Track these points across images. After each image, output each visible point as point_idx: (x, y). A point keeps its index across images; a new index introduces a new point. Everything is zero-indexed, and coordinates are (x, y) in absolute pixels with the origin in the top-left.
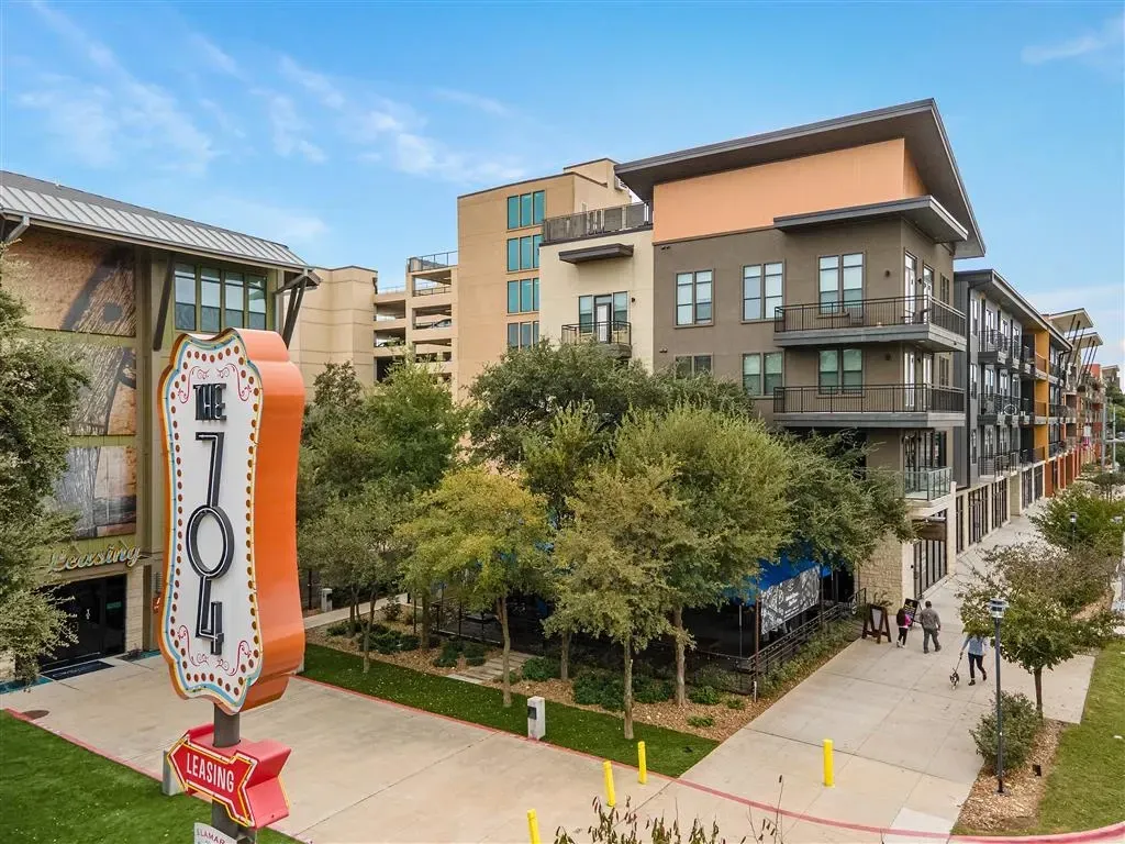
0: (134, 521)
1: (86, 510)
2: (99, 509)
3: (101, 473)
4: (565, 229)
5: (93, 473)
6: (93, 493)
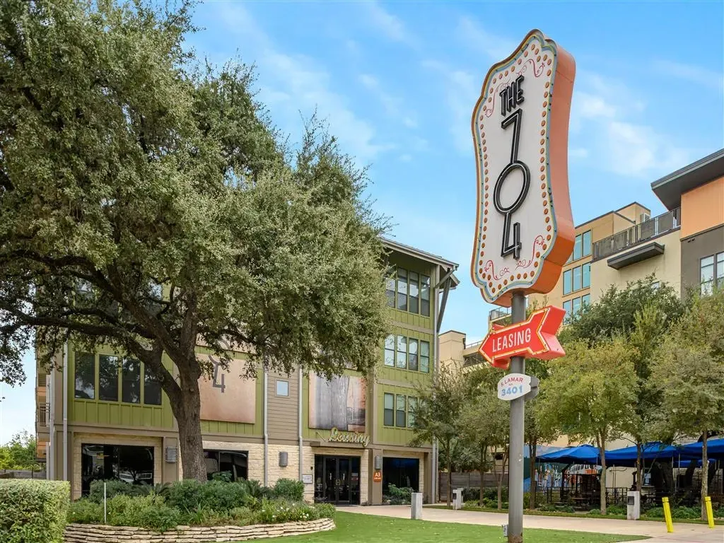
0: (364, 425)
1: (343, 414)
2: (348, 414)
3: (350, 392)
4: (610, 246)
5: (346, 392)
6: (346, 404)
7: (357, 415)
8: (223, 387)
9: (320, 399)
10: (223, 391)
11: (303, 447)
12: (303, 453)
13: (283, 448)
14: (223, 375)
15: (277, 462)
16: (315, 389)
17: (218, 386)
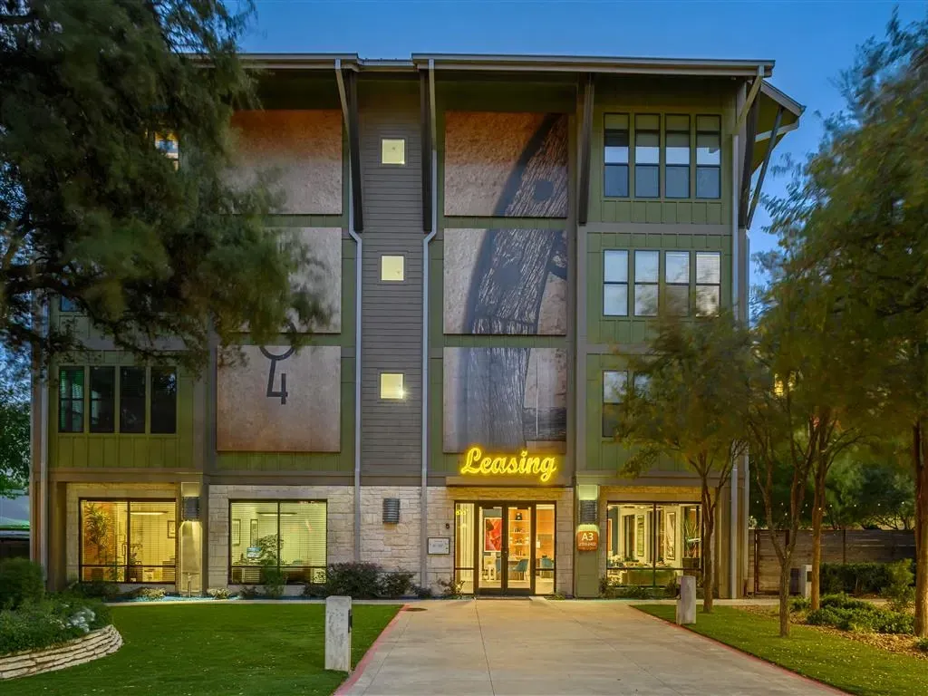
0: (564, 438)
1: (516, 420)
2: (528, 421)
3: (531, 379)
5: (522, 380)
6: (522, 401)
7: (547, 422)
8: (284, 395)
9: (465, 400)
10: (283, 402)
11: (429, 488)
12: (430, 498)
13: (391, 492)
14: (283, 376)
15: (378, 517)
16: (455, 380)
17: (276, 394)
